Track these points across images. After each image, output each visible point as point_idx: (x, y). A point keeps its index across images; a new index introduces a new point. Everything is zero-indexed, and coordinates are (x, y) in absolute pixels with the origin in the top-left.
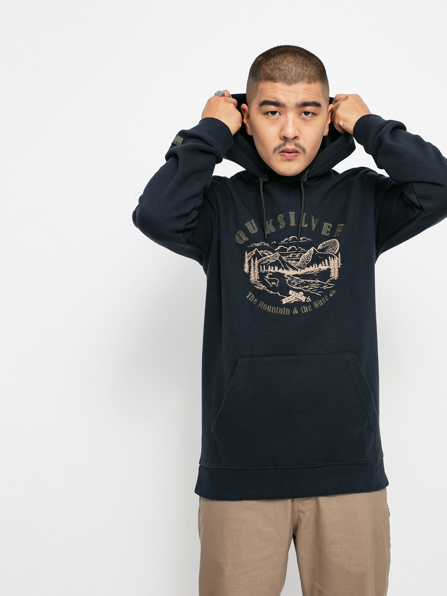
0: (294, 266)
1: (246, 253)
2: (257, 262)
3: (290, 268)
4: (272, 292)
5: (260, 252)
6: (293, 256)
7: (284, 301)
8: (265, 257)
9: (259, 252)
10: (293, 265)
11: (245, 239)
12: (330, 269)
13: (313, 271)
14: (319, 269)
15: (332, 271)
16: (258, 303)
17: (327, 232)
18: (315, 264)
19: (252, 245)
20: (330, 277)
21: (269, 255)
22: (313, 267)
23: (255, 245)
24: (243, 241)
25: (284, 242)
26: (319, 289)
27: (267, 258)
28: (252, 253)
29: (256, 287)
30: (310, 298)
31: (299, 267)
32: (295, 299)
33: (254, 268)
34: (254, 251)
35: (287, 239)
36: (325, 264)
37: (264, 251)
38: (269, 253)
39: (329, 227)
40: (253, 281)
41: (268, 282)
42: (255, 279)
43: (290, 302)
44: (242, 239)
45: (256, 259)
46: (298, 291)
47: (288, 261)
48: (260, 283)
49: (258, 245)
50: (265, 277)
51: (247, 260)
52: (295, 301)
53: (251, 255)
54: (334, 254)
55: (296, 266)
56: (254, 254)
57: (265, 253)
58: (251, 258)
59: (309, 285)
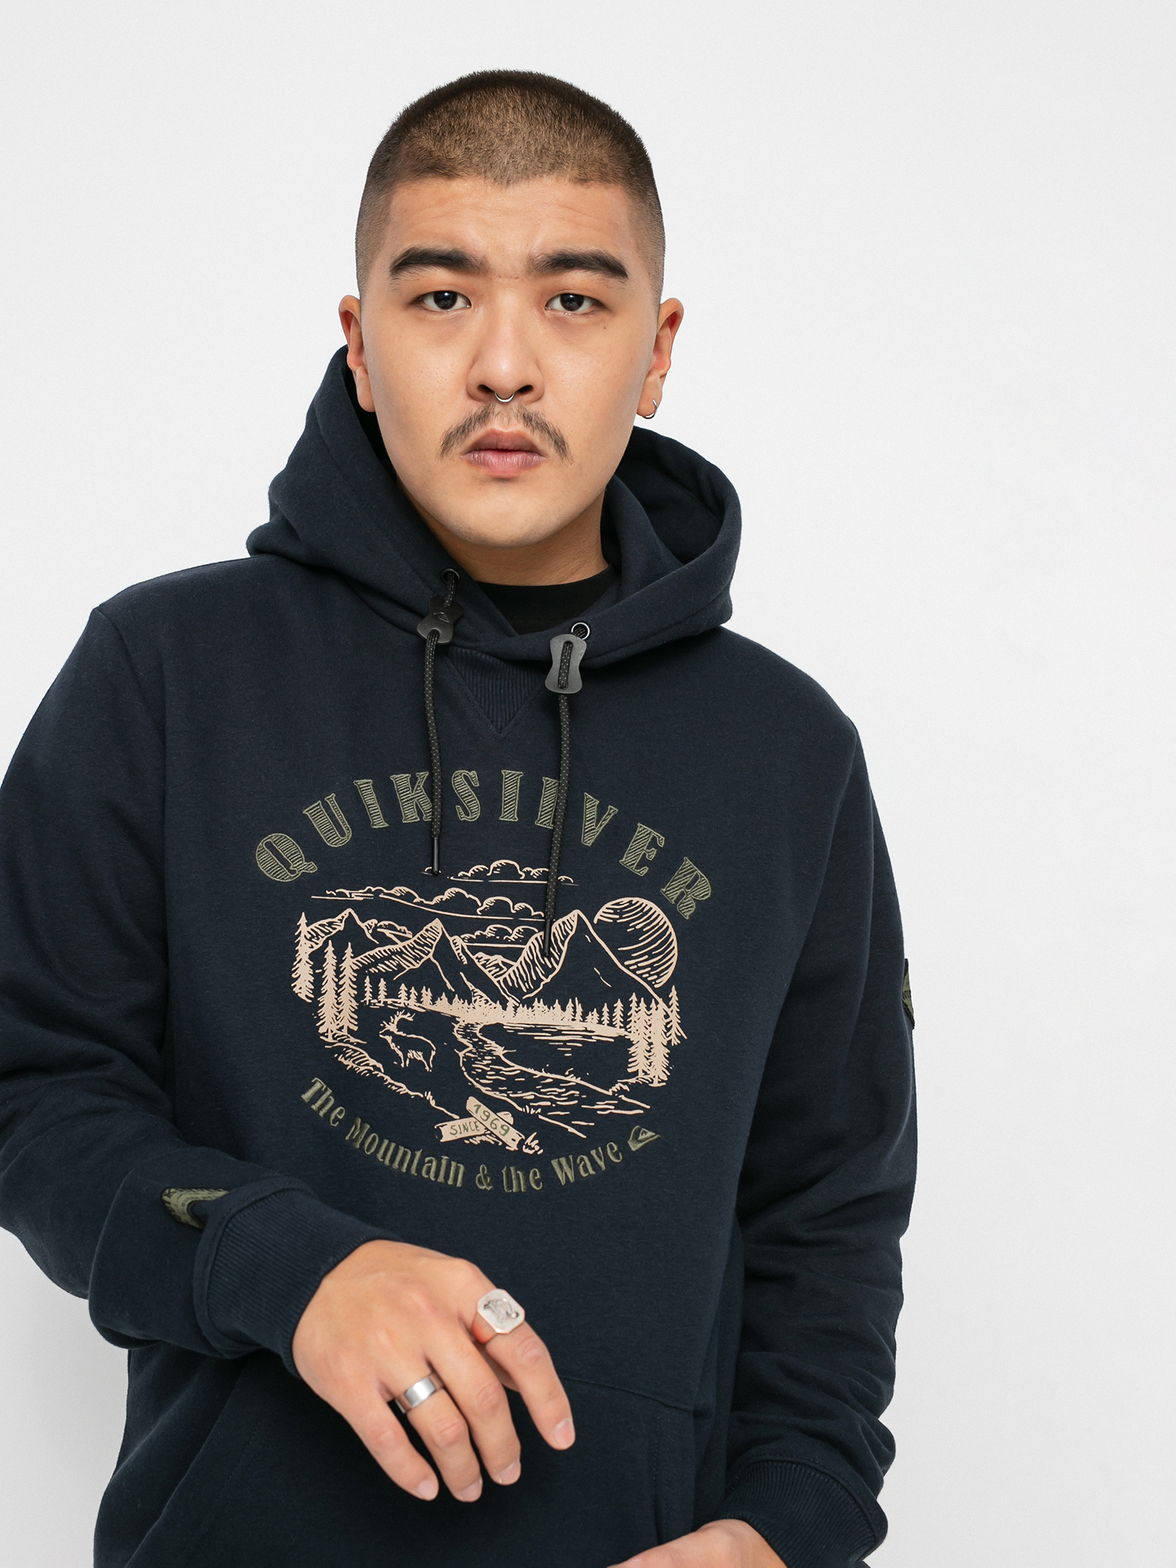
0: (495, 981)
1: (303, 920)
2: (350, 963)
3: (480, 992)
4: (404, 1089)
5: (367, 926)
6: (497, 933)
7: (449, 1132)
8: (386, 948)
9: (363, 925)
10: (489, 975)
11: (303, 866)
12: (630, 1044)
13: (559, 1033)
14: (586, 1030)
15: (638, 1051)
16: (347, 1123)
17: (643, 862)
18: (574, 1003)
19: (331, 895)
20: (629, 1070)
21: (402, 942)
22: (564, 1009)
23: (342, 895)
24: (293, 872)
25: (470, 878)
26: (575, 1113)
27: (394, 953)
28: (330, 924)
29: (343, 1060)
30: (537, 1141)
31: (516, 991)
32: (485, 1135)
33: (339, 986)
34: (340, 917)
35: (481, 867)
36: (611, 1017)
37: (382, 923)
38: (400, 931)
39: (653, 843)
40: (330, 1035)
41: (393, 1045)
42: (341, 1029)
43: (468, 1138)
44: (287, 865)
45: (349, 951)
46: (496, 1106)
47: (474, 957)
48: (358, 1045)
49: (357, 896)
50: (384, 1027)
51: (304, 949)
52: (484, 1138)
53: (326, 934)
54: (652, 986)
55: (501, 979)
56: (342, 928)
57: (388, 933)
58: (325, 944)
59: (538, 1091)
